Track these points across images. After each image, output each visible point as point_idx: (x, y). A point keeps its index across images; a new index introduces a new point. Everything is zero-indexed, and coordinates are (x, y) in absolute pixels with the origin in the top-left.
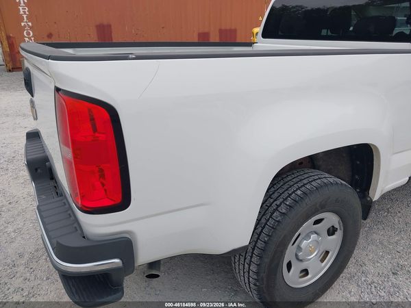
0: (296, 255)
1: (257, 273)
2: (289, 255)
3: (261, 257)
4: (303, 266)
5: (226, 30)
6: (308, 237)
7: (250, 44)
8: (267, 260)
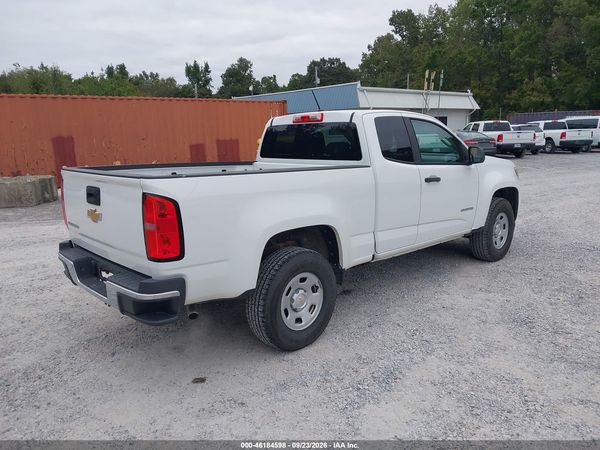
0: (291, 306)
1: (263, 312)
2: (284, 302)
3: (264, 300)
4: (298, 315)
5: (225, 141)
6: (297, 291)
7: (251, 163)
8: (268, 301)
